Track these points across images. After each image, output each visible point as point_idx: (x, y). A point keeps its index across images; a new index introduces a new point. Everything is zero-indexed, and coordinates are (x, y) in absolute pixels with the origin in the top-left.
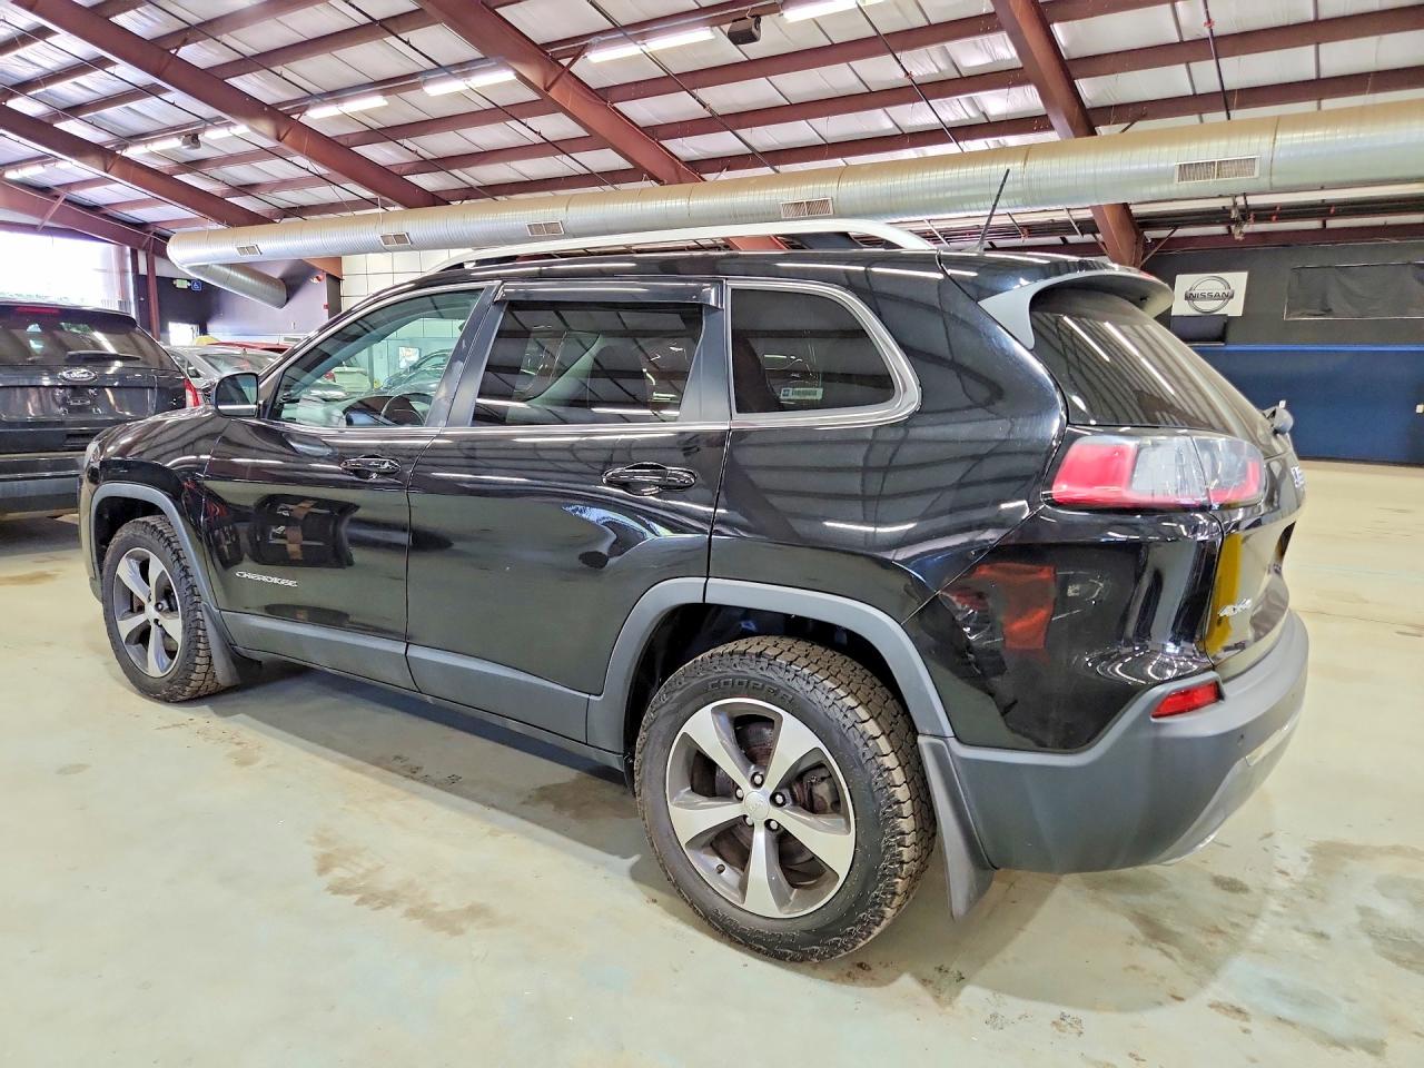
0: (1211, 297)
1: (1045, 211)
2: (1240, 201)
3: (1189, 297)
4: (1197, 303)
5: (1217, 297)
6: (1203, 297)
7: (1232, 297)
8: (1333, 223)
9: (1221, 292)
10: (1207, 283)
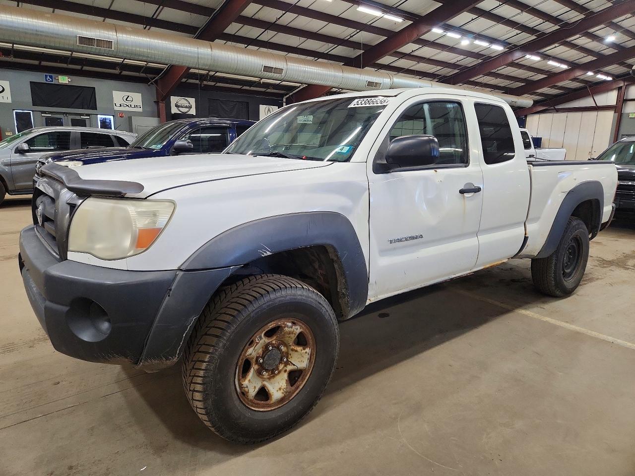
0: (184, 107)
3: (177, 106)
4: (180, 109)
5: (186, 107)
7: (191, 108)
8: (218, 84)
9: (187, 105)
10: (182, 101)
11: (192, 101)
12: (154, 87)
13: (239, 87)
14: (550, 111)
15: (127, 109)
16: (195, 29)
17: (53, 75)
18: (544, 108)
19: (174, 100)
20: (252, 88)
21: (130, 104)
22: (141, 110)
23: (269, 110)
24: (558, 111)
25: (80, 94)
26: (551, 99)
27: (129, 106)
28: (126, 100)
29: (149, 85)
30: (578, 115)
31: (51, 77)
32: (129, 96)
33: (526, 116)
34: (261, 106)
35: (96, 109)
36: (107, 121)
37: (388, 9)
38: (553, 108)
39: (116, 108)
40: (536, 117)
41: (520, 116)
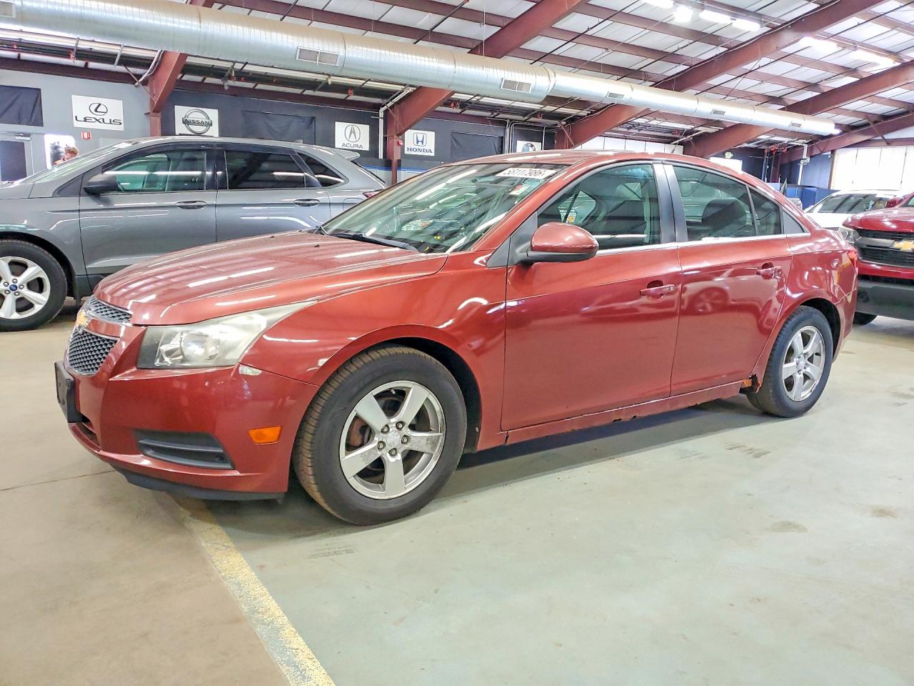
0: (198, 124)
1: (93, 41)
2: (238, 66)
3: (186, 122)
4: (191, 126)
5: (202, 124)
6: (194, 123)
7: (211, 125)
8: (260, 86)
9: (204, 121)
10: (195, 113)
11: (213, 114)
12: (144, 90)
13: (298, 91)
14: (877, 144)
15: (97, 126)
18: (865, 138)
19: (181, 112)
21: (102, 117)
22: (121, 128)
23: (352, 132)
24: (889, 143)
25: (15, 100)
27: (101, 121)
28: (96, 110)
29: (136, 86)
32: (100, 105)
33: (833, 152)
34: (338, 124)
35: (42, 125)
36: (60, 145)
38: (880, 138)
39: (76, 124)
40: (852, 152)
41: (822, 152)
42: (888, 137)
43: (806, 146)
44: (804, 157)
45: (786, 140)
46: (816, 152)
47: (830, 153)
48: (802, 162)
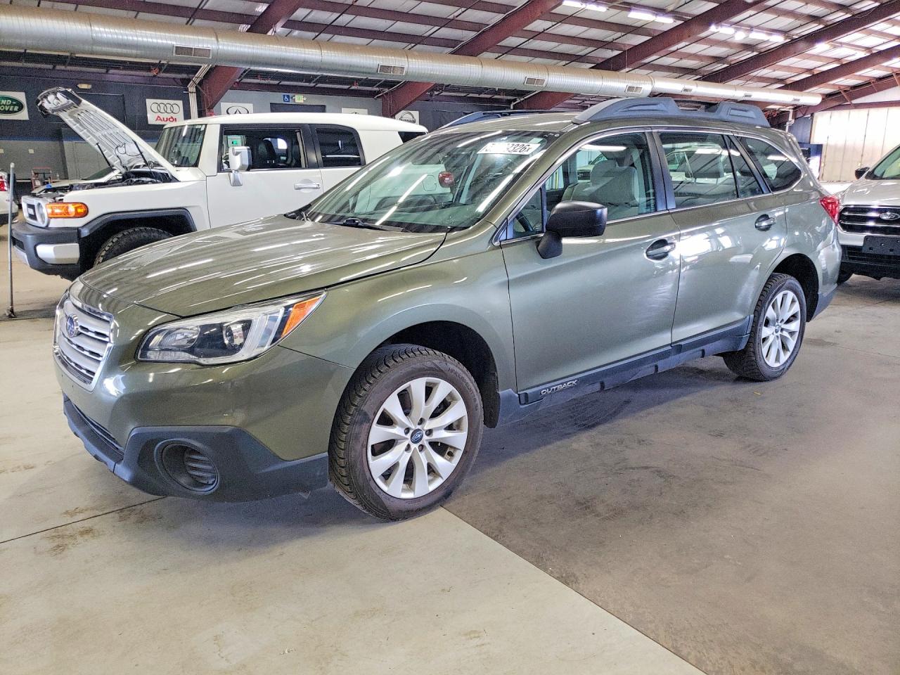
12: (380, 100)
14: (846, 107)
16: (456, 42)
17: (291, 95)
18: (837, 104)
20: (482, 96)
24: (855, 106)
26: (845, 91)
29: (376, 99)
30: (884, 110)
31: (288, 97)
33: (812, 115)
37: (659, 10)
38: (849, 103)
40: (828, 114)
41: (804, 115)
42: (855, 102)
43: (791, 111)
44: (790, 118)
45: (777, 107)
46: (799, 115)
47: (809, 116)
48: (788, 123)
